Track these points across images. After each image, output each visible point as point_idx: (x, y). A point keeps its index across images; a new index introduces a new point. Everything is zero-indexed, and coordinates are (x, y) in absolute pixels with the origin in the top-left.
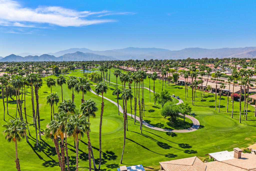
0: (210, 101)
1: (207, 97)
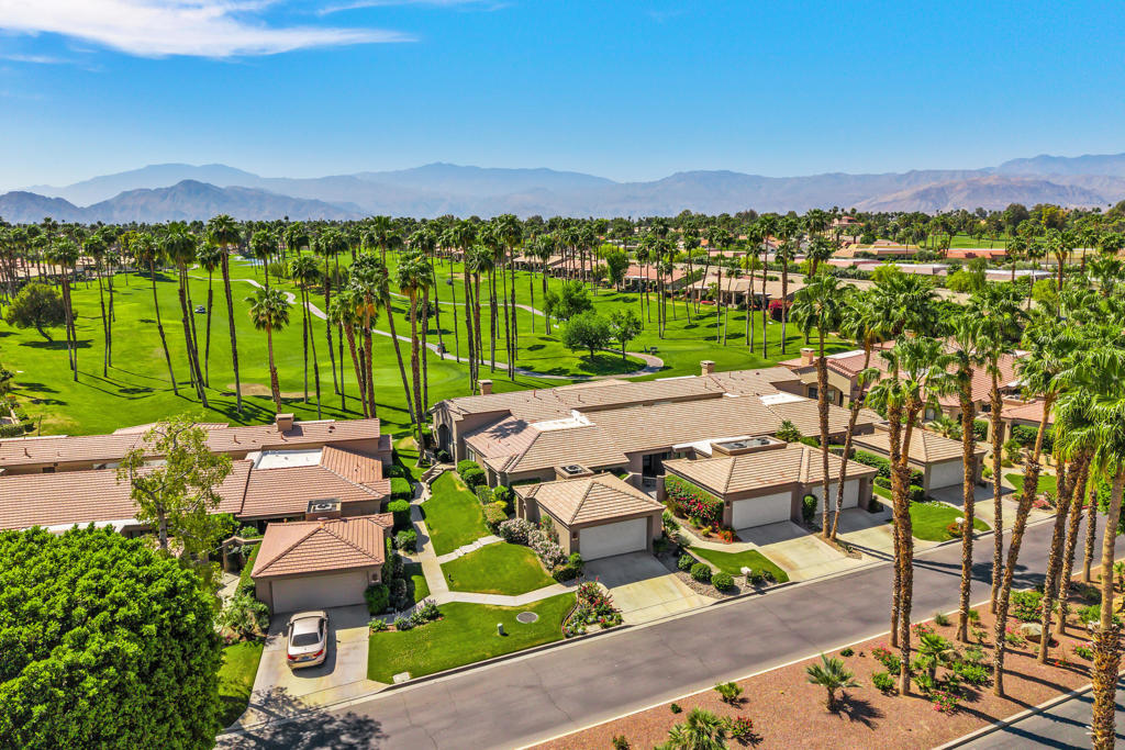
0: (708, 327)
1: (702, 318)
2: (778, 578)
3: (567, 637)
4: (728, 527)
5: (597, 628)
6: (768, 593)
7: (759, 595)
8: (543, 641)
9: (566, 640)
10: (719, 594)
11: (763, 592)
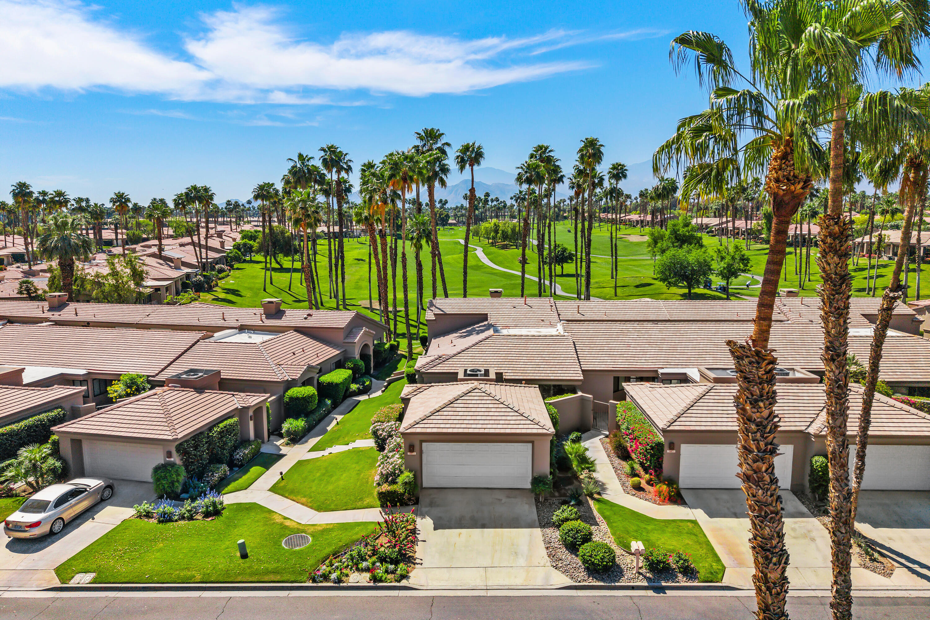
2: (702, 574)
3: (314, 581)
4: (672, 482)
5: (364, 578)
6: (669, 593)
7: (650, 593)
8: (278, 578)
9: (310, 584)
10: (582, 574)
11: (660, 590)
